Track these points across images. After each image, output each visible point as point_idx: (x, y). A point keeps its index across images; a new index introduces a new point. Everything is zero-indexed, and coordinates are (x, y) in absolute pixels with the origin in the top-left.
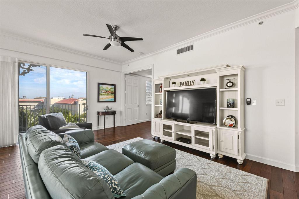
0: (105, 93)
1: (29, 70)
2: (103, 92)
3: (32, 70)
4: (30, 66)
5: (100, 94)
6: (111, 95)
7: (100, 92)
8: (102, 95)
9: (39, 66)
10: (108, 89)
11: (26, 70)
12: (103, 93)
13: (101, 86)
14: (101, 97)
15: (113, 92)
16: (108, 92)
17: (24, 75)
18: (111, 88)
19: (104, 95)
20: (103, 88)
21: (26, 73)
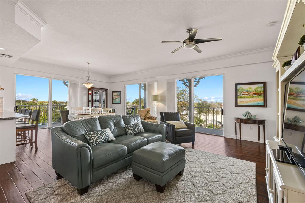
0: (246, 95)
1: (198, 82)
2: (244, 94)
3: (200, 82)
4: (199, 80)
5: (238, 97)
6: (257, 97)
7: (238, 94)
8: (241, 97)
9: (204, 78)
10: (251, 90)
11: (197, 83)
12: (243, 96)
13: (239, 87)
14: (239, 100)
15: (262, 92)
16: (251, 94)
17: (196, 86)
18: (257, 88)
19: (244, 97)
20: (243, 89)
21: (197, 85)
